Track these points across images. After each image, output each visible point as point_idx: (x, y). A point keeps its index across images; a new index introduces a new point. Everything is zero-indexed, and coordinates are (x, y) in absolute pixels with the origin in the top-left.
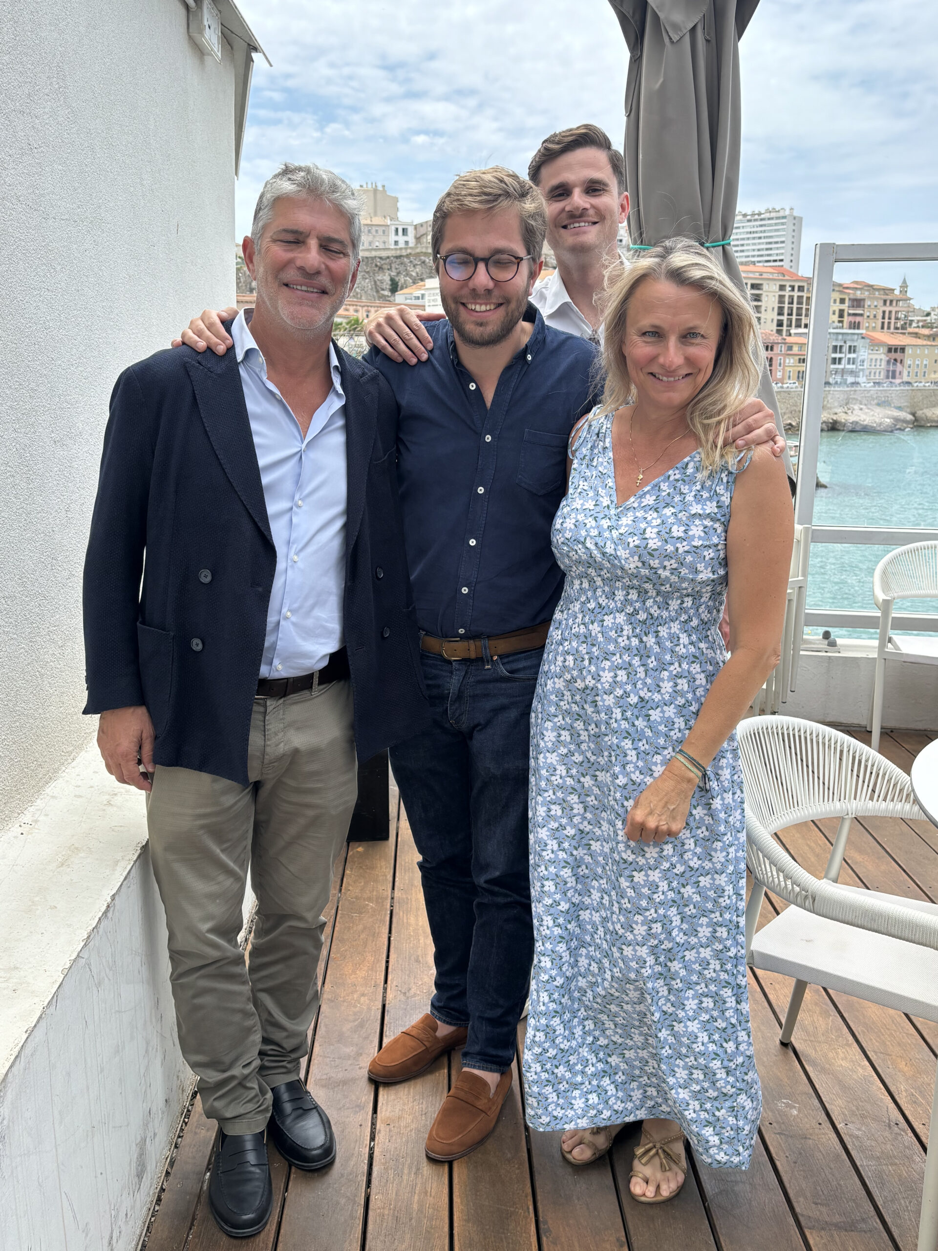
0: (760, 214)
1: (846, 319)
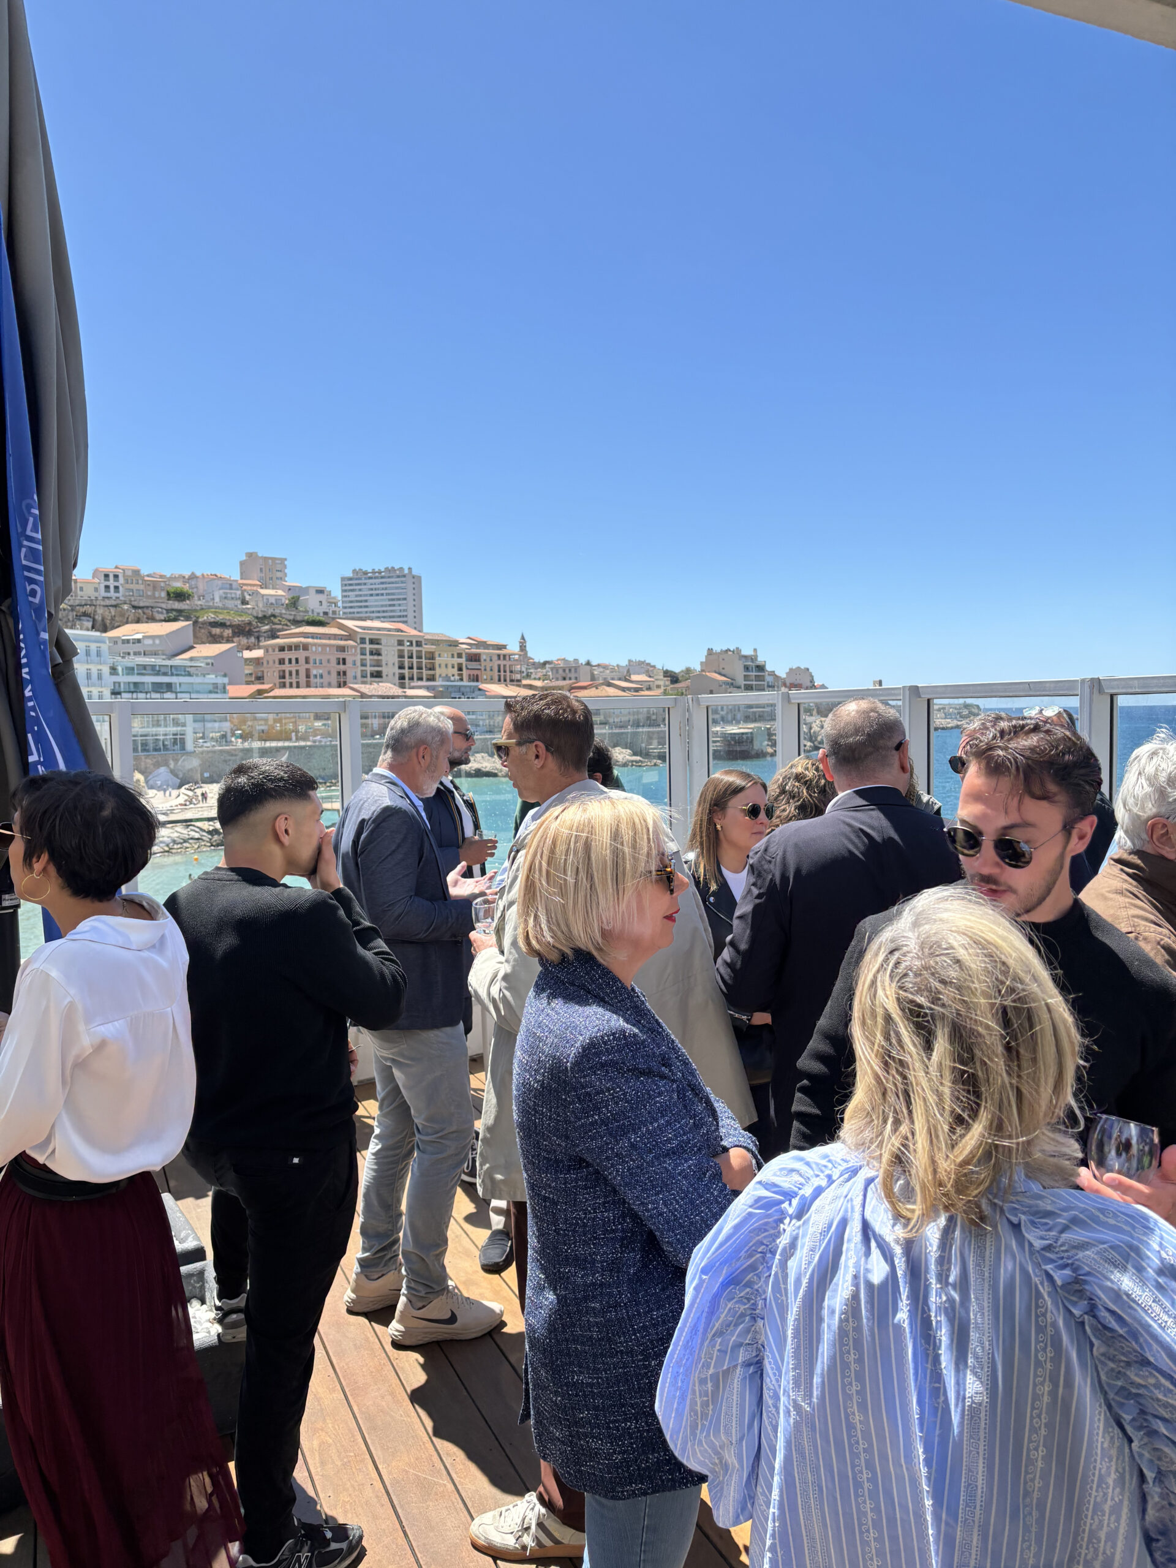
0: (380, 572)
1: (465, 672)
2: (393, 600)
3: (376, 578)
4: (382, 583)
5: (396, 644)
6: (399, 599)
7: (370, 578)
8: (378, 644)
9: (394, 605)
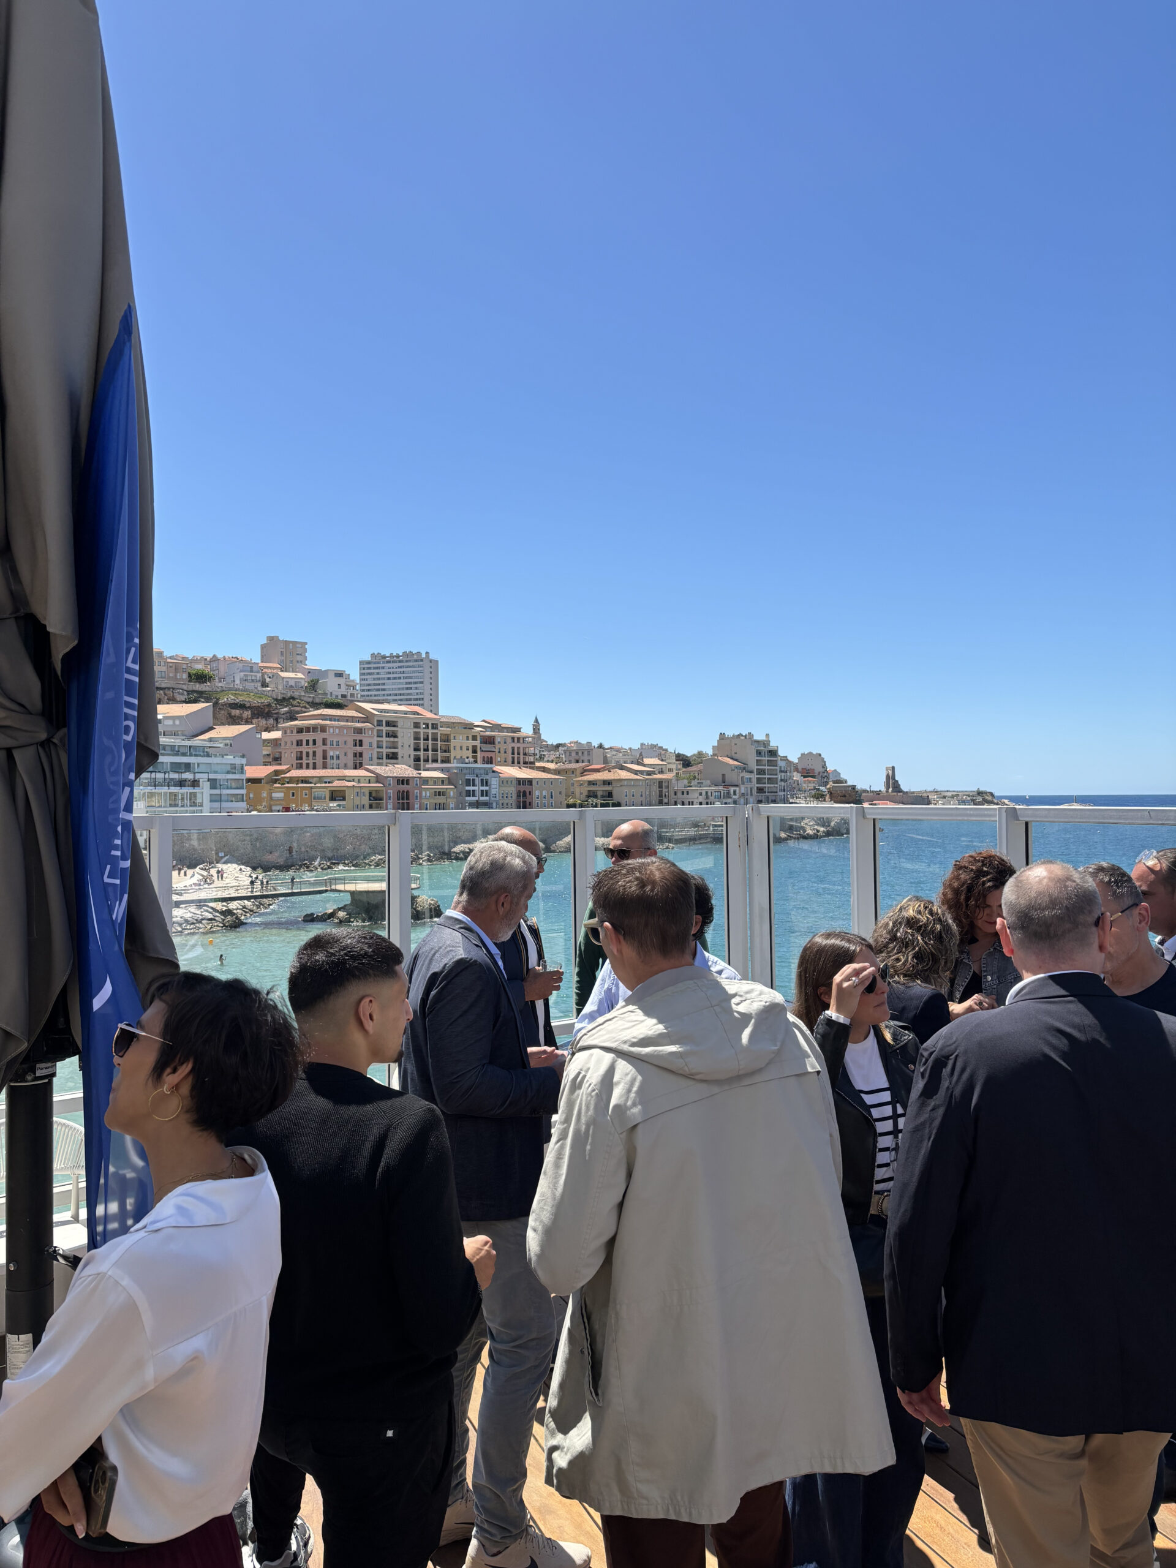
0: (398, 656)
1: (479, 755)
2: (410, 683)
3: (394, 662)
4: (400, 667)
5: (412, 727)
6: (416, 683)
7: (388, 662)
8: (394, 726)
9: (411, 688)
